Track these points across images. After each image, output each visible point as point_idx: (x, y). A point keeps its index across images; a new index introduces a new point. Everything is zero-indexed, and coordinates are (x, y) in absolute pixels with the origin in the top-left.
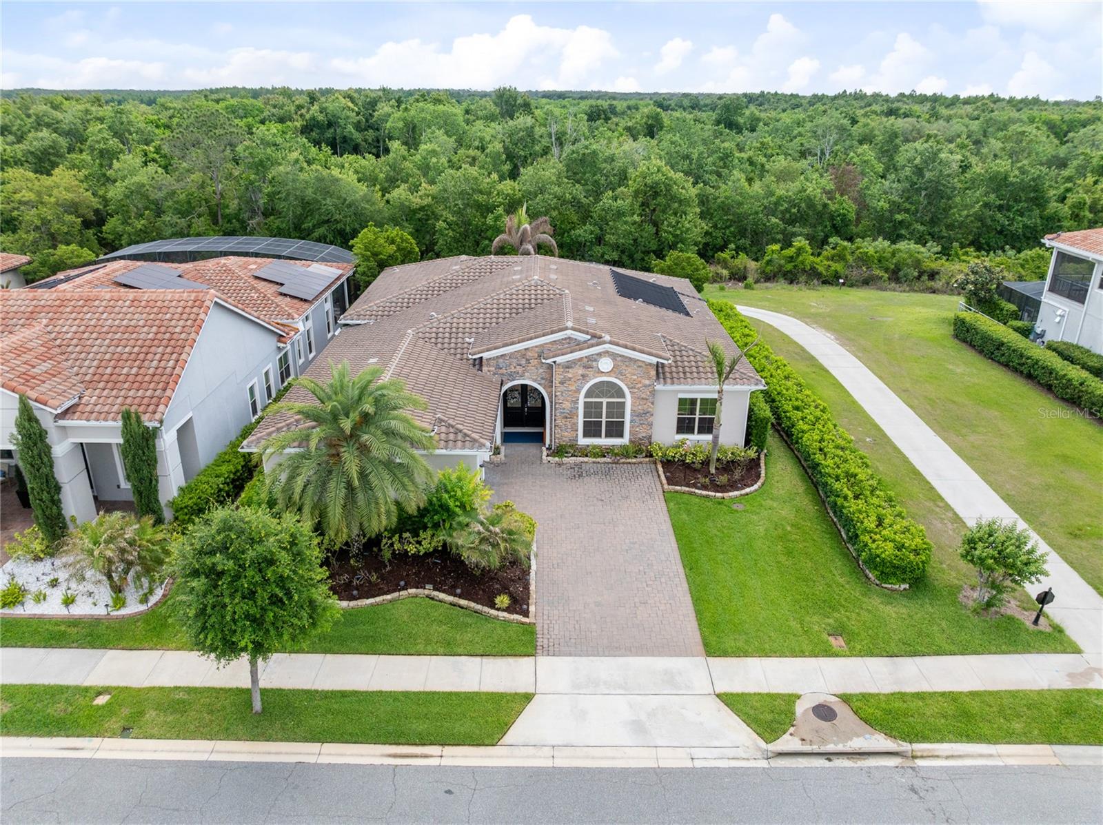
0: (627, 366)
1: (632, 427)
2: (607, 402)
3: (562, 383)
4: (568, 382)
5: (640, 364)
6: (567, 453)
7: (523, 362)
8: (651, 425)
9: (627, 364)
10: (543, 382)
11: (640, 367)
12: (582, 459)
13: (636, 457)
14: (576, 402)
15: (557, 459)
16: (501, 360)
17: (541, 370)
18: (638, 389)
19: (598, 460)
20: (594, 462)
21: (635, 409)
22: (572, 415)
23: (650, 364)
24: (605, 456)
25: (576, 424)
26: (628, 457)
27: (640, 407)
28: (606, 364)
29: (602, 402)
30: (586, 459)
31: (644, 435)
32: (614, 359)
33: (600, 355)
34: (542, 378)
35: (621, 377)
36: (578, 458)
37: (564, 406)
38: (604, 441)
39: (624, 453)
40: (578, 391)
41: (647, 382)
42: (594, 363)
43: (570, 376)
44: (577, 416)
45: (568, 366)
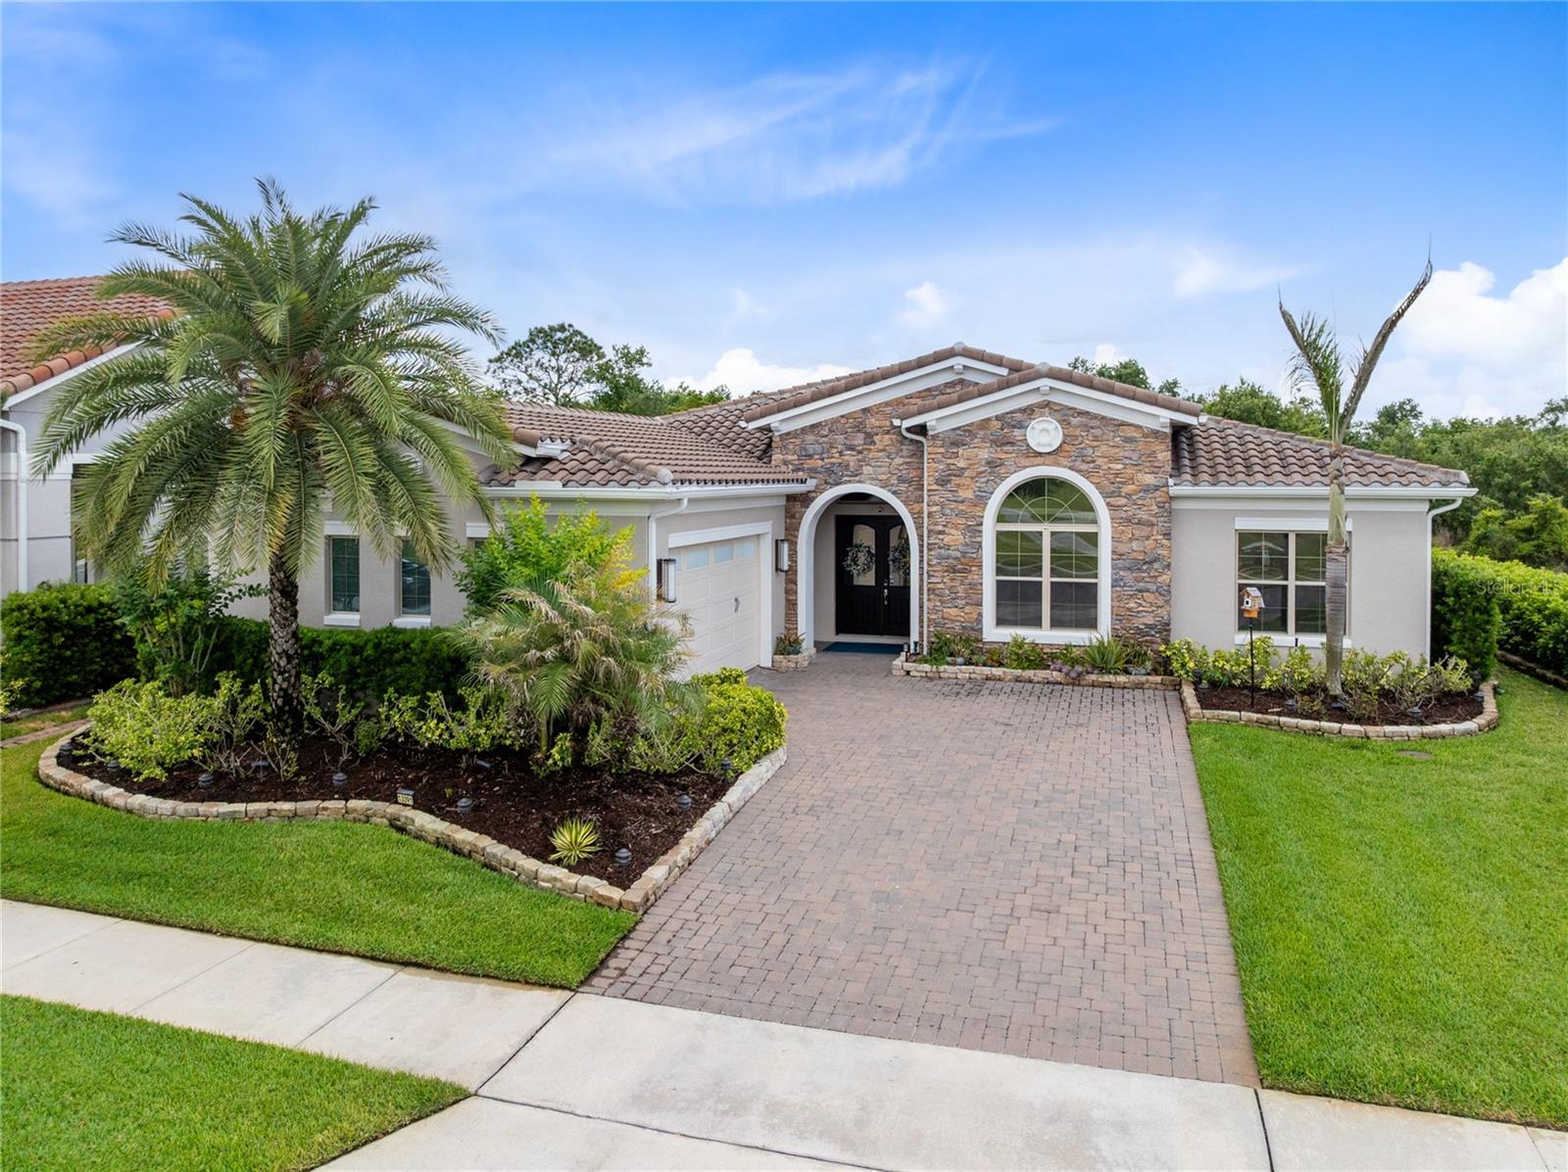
0: (1096, 438)
1: (1116, 598)
2: (1053, 534)
3: (942, 482)
4: (956, 480)
5: (1130, 433)
6: (952, 655)
7: (859, 440)
8: (1166, 592)
9: (1098, 432)
10: (903, 487)
11: (1129, 440)
12: (987, 670)
13: (1127, 672)
14: (976, 530)
15: (927, 667)
16: (810, 438)
17: (899, 460)
18: (1128, 496)
19: (1029, 673)
20: (1018, 680)
21: (1123, 548)
22: (970, 562)
23: (1155, 433)
24: (1047, 667)
25: (976, 588)
26: (1104, 670)
27: (1135, 545)
28: (1044, 434)
29: (1041, 533)
30: (997, 671)
31: (1150, 620)
32: (1064, 423)
33: (1029, 411)
34: (901, 480)
35: (1084, 467)
36: (979, 669)
37: (947, 539)
38: (1046, 635)
39: (1099, 661)
40: (981, 501)
41: (1150, 479)
42: (1017, 432)
43: (961, 464)
44: (980, 567)
45: (959, 439)
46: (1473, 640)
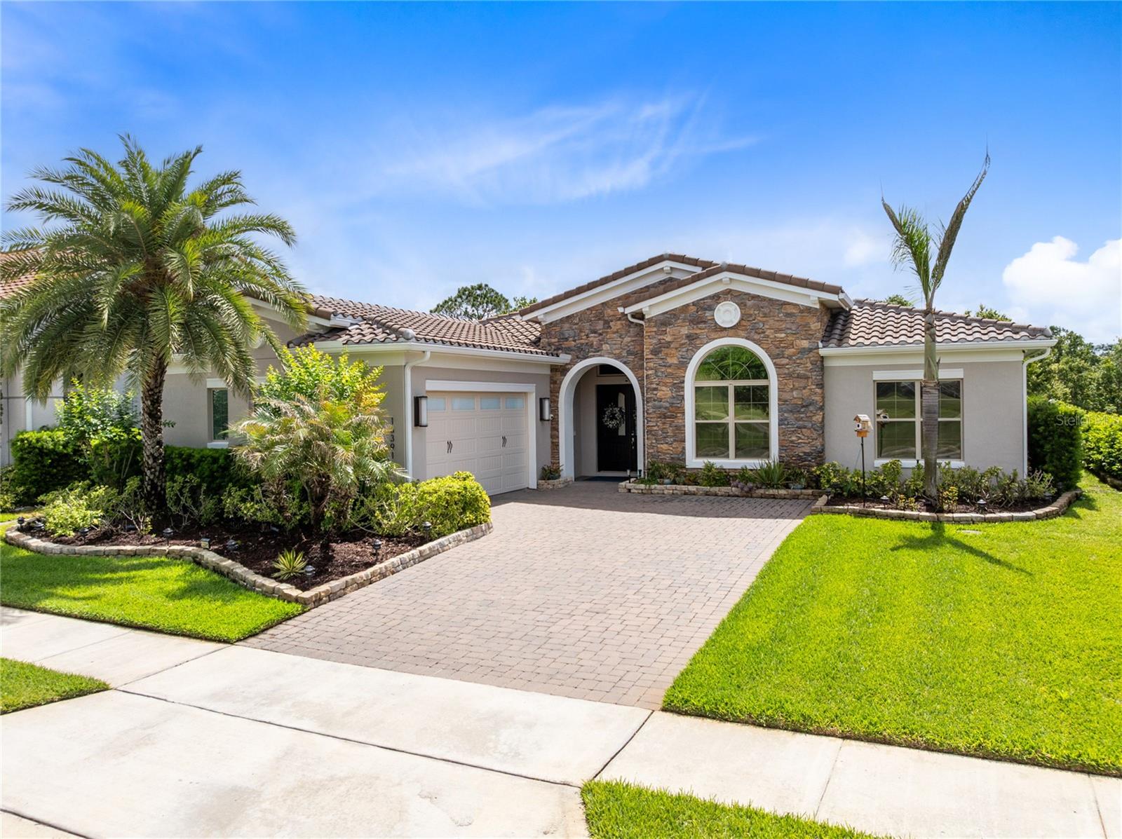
0: (765, 315)
1: (782, 433)
2: (736, 388)
3: (655, 352)
4: (665, 351)
5: (790, 310)
6: (661, 477)
7: (600, 326)
8: (821, 428)
9: (767, 311)
10: (631, 358)
11: (788, 315)
12: (685, 488)
13: (787, 487)
14: (679, 386)
15: (642, 486)
16: (566, 326)
17: (627, 339)
18: (790, 357)
19: (715, 489)
20: (707, 494)
21: (787, 396)
22: (676, 410)
23: (809, 309)
24: (730, 485)
25: (680, 429)
26: (770, 485)
27: (795, 393)
28: (727, 314)
29: (726, 388)
30: (692, 488)
31: (807, 450)
32: (742, 305)
33: (717, 298)
34: (629, 353)
35: (757, 337)
36: (678, 487)
37: (659, 394)
38: (731, 462)
39: (766, 479)
40: (683, 365)
41: (805, 344)
42: (708, 314)
43: (668, 339)
44: (683, 413)
45: (667, 320)
46: (1060, 459)
